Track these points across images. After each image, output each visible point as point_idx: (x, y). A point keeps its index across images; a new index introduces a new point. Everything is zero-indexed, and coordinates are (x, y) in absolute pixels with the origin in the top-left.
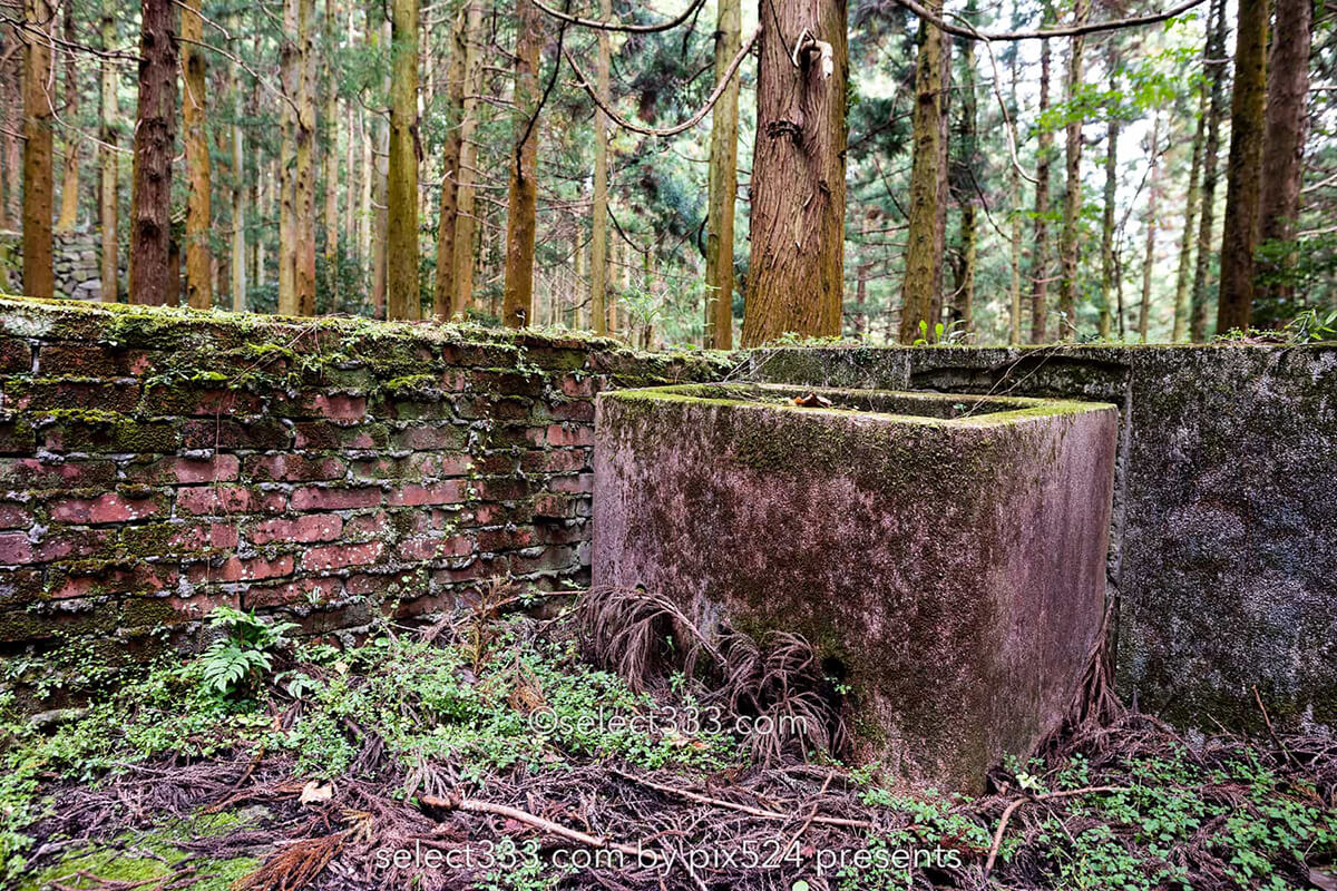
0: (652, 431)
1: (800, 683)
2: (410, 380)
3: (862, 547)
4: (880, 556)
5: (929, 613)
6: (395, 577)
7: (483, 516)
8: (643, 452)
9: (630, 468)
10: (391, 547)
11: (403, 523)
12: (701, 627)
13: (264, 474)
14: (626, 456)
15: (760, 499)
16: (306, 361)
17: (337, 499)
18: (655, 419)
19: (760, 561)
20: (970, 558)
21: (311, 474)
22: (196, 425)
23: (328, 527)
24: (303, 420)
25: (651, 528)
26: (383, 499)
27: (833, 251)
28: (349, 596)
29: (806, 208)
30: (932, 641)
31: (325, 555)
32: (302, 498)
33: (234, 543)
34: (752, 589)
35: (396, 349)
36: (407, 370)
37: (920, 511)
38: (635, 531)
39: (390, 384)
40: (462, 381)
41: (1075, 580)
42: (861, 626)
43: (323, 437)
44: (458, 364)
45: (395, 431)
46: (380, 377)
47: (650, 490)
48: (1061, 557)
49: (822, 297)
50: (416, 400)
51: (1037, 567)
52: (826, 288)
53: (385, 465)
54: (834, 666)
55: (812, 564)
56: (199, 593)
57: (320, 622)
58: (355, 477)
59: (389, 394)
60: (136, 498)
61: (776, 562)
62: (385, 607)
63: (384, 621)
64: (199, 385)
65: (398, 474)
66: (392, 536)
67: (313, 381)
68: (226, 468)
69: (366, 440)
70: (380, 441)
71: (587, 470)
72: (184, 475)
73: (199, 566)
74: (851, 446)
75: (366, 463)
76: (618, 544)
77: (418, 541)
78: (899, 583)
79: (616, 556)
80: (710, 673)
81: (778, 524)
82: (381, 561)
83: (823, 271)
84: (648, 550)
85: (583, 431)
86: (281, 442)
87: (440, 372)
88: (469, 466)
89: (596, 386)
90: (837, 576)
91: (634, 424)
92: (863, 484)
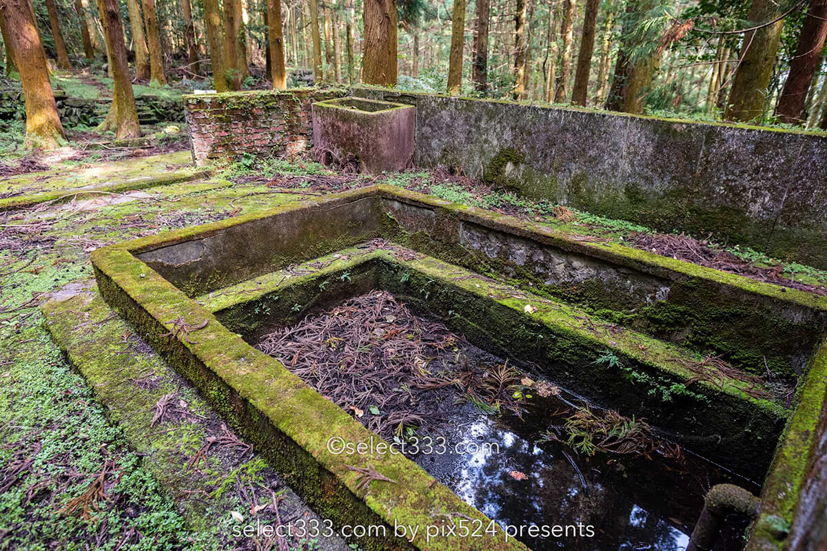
0: (324, 113)
1: (351, 161)
2: (271, 104)
3: (359, 135)
4: (361, 137)
5: (368, 146)
6: (272, 147)
7: (289, 133)
8: (322, 117)
9: (320, 121)
10: (271, 140)
11: (273, 135)
12: (336, 154)
13: (246, 126)
14: (319, 118)
15: (344, 128)
16: (251, 102)
17: (260, 130)
18: (324, 110)
19: (345, 139)
20: (374, 136)
21: (255, 125)
22: (234, 116)
23: (259, 136)
24: (252, 114)
25: (325, 134)
26: (268, 130)
27: (392, 38)
28: (264, 151)
29: (381, 24)
30: (369, 151)
31: (259, 142)
32: (253, 130)
33: (243, 139)
34: (344, 145)
35: (268, 97)
36: (270, 102)
37: (366, 129)
38: (323, 135)
39: (267, 105)
40: (282, 103)
41: (404, 141)
42: (360, 150)
43: (256, 118)
44: (280, 99)
45: (269, 115)
46: (265, 104)
47: (325, 126)
48: (399, 137)
49: (388, 56)
50: (273, 108)
51: (392, 139)
52: (389, 53)
53: (268, 123)
54: (357, 158)
55: (352, 139)
56: (239, 149)
57: (260, 155)
58: (263, 126)
59: (267, 107)
60: (227, 131)
61: (347, 140)
62: (271, 153)
63: (271, 156)
64: (234, 109)
65: (271, 125)
66: (271, 138)
67: (253, 106)
68: (240, 124)
69: (264, 117)
70: (267, 118)
71: (311, 121)
72: (233, 127)
73: (239, 144)
74: (356, 117)
75: (264, 122)
76: (319, 138)
77: (276, 139)
78: (364, 142)
79: (319, 141)
80: (338, 163)
81: (347, 132)
82: (269, 143)
83: (388, 47)
84: (325, 139)
85: (309, 112)
86: (249, 119)
87: (276, 101)
88: (285, 122)
89: (312, 101)
90: (356, 141)
91: (320, 111)
92: (358, 124)
